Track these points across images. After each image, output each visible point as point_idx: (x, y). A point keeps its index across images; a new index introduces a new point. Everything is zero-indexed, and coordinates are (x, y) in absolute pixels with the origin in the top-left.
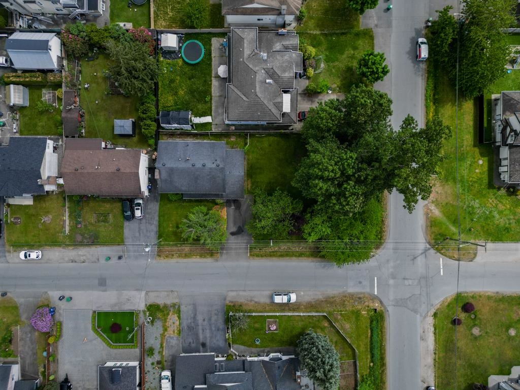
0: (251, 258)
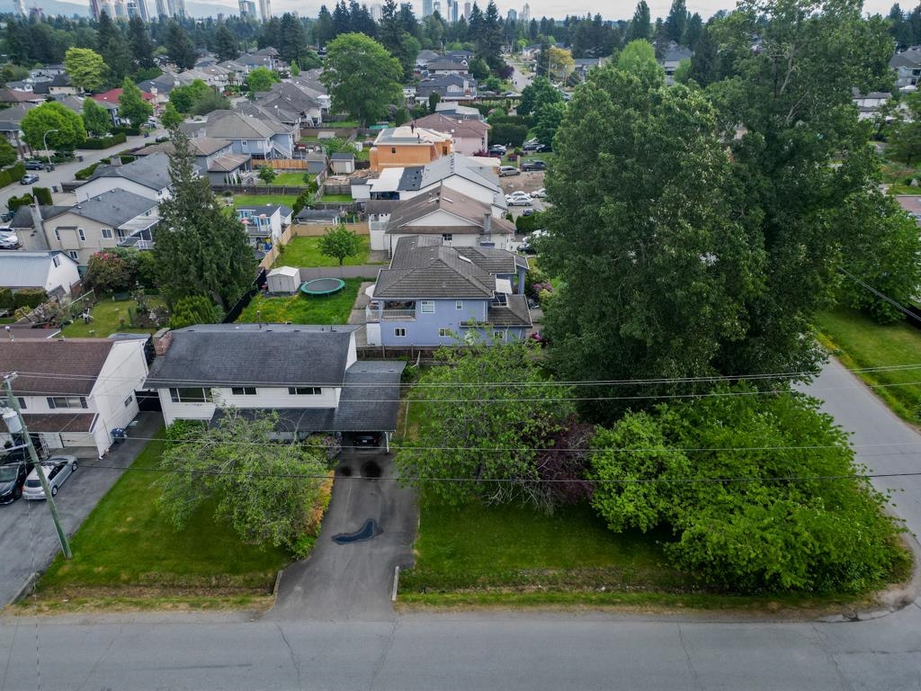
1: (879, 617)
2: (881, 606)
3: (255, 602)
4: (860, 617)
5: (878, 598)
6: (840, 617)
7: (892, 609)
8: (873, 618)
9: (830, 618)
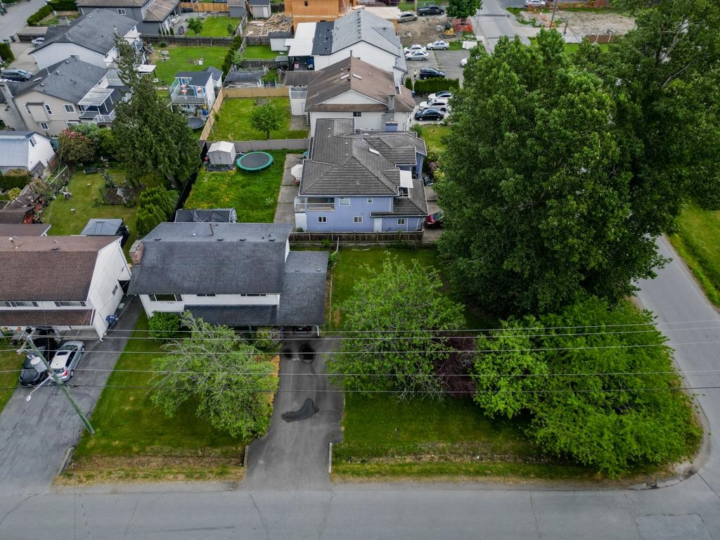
0: (337, 478)
1: (672, 485)
2: (673, 476)
3: (231, 473)
4: (658, 485)
5: (673, 469)
6: (644, 485)
7: (681, 478)
8: (667, 486)
9: (637, 487)
